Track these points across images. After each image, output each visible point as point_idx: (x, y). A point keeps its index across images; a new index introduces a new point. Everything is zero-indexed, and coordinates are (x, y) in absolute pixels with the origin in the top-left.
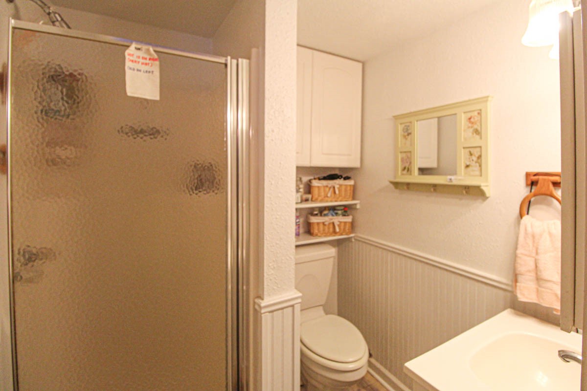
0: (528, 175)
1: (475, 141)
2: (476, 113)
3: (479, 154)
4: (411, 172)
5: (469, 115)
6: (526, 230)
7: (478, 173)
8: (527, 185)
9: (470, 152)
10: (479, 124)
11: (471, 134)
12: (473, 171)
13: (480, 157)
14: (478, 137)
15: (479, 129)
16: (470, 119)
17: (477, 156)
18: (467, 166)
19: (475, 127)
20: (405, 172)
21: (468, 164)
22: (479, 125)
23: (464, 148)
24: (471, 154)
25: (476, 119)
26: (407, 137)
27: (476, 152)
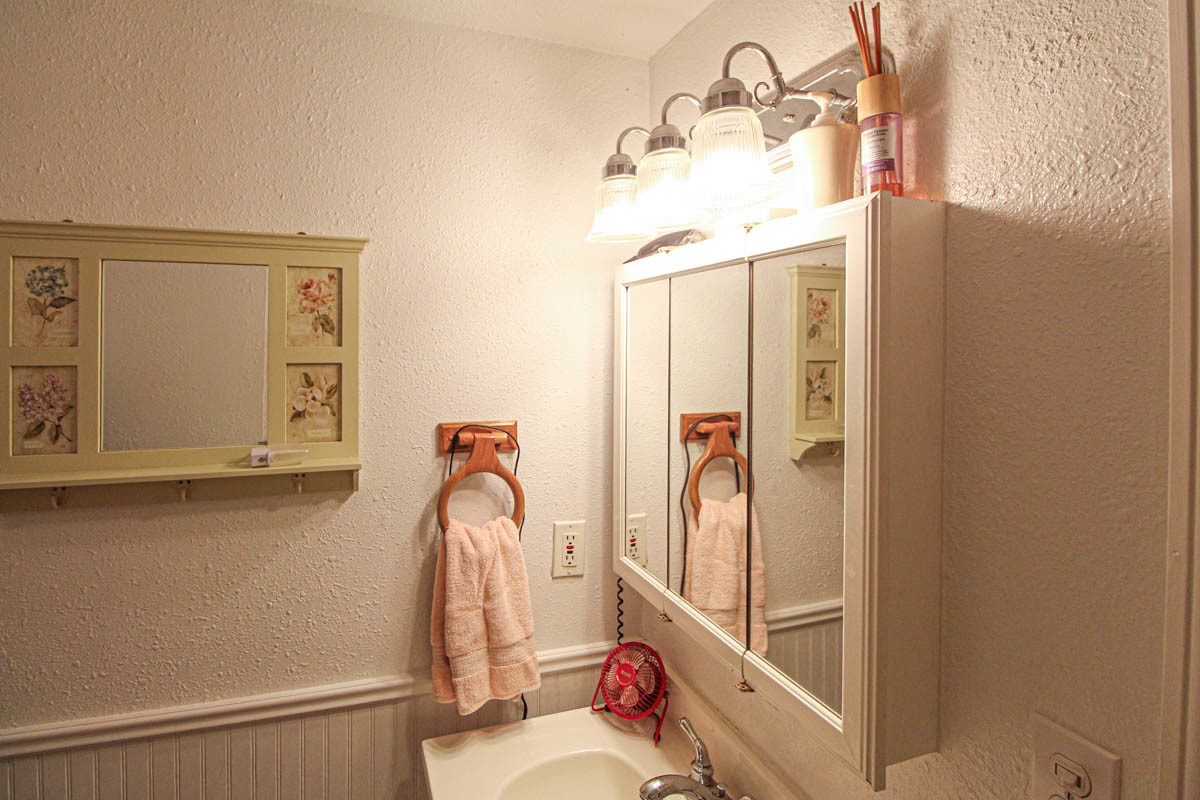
0: (441, 430)
1: (324, 349)
2: (324, 275)
3: (333, 381)
4: (73, 440)
5: (305, 276)
6: (463, 553)
7: (329, 432)
8: (440, 452)
9: (306, 376)
10: (333, 305)
11: (309, 328)
12: (316, 426)
13: (336, 389)
14: (330, 339)
15: (333, 317)
16: (307, 286)
17: (326, 387)
18: (298, 415)
19: (323, 310)
20: (40, 442)
21: (300, 408)
22: (335, 310)
23: (288, 365)
24: (310, 384)
25: (325, 290)
26: (50, 310)
27: (325, 378)
